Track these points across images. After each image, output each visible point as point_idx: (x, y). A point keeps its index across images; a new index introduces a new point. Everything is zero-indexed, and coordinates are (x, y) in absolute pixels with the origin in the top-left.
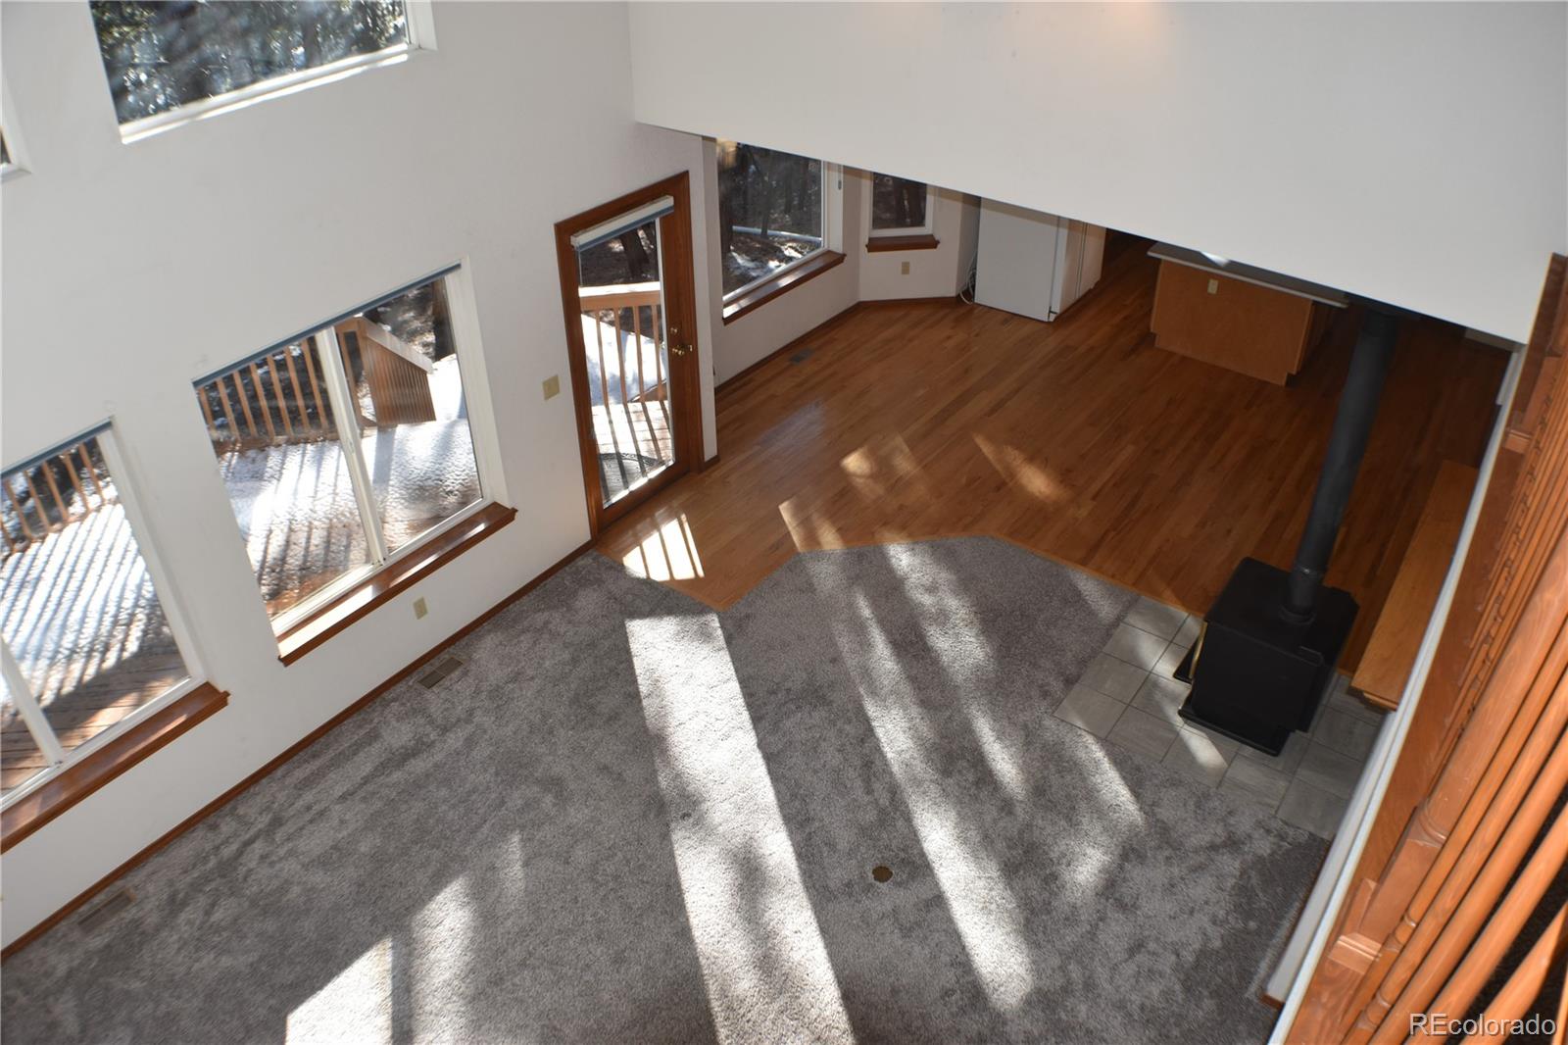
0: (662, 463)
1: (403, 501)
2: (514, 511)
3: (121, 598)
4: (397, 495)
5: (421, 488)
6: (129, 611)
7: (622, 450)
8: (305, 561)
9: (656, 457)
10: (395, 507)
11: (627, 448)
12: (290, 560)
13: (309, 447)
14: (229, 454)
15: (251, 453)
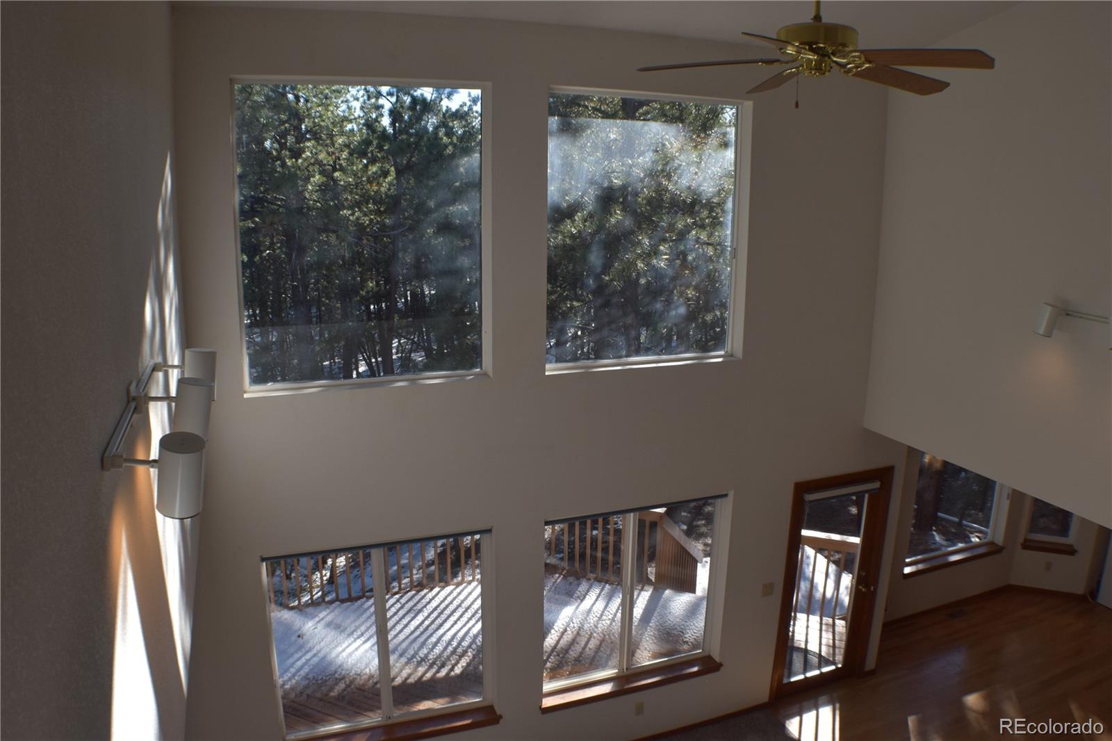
0: (834, 663)
1: (654, 638)
2: (720, 665)
3: (463, 639)
4: (652, 633)
5: (668, 633)
6: (464, 649)
7: (809, 648)
8: (580, 656)
9: (831, 659)
10: (647, 641)
11: (813, 647)
12: (571, 653)
13: (607, 586)
14: (557, 575)
15: (571, 579)
